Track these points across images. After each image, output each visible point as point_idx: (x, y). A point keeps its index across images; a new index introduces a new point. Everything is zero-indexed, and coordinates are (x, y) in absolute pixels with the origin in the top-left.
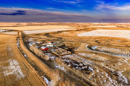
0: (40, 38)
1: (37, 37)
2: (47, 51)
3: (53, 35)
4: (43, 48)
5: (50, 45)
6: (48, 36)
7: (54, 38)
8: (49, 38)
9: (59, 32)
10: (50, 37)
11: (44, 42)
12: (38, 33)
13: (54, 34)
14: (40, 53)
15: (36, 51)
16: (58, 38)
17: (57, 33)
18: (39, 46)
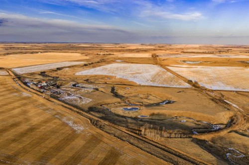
0: (36, 79)
1: (32, 77)
2: (41, 87)
3: (50, 74)
4: (39, 86)
5: (44, 84)
6: (43, 76)
7: (50, 78)
8: (45, 78)
9: (59, 69)
10: (47, 76)
11: (40, 82)
12: (33, 72)
13: (51, 72)
14: (38, 89)
15: (35, 87)
16: (54, 77)
17: (56, 71)
18: (36, 85)
